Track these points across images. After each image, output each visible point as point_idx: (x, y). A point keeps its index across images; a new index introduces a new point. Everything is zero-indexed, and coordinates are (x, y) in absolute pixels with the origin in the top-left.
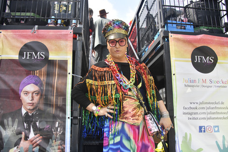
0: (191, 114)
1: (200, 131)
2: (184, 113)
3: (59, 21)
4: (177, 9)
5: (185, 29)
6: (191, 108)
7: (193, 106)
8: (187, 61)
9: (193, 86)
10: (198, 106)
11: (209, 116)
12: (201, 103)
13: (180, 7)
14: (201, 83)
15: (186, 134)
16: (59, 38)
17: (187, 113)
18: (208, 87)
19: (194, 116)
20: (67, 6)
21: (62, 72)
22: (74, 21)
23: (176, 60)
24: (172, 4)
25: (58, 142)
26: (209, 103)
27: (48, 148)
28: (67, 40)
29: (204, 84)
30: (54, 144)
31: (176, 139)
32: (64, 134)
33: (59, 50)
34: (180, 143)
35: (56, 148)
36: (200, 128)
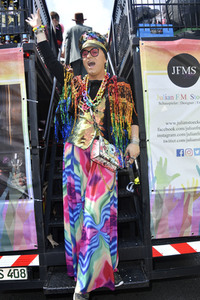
0: (167, 136)
1: (178, 155)
2: (159, 136)
3: (7, 38)
4: (152, 7)
5: (162, 33)
6: (167, 129)
7: (169, 127)
8: (162, 74)
9: (169, 104)
10: (175, 127)
11: (189, 138)
12: (179, 123)
13: (154, 4)
14: (179, 100)
15: (161, 159)
16: (8, 58)
17: (163, 136)
18: (188, 104)
19: (170, 138)
20: (15, 17)
21: (16, 98)
22: (24, 36)
23: (148, 74)
24: (145, 2)
25: (19, 175)
26: (189, 123)
27: (9, 182)
28: (16, 60)
29: (184, 101)
30: (14, 177)
31: (150, 165)
32: (24, 166)
33: (9, 72)
34: (154, 169)
35: (17, 181)
36: (178, 151)
